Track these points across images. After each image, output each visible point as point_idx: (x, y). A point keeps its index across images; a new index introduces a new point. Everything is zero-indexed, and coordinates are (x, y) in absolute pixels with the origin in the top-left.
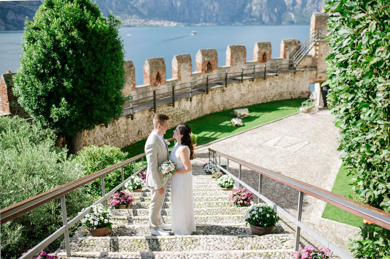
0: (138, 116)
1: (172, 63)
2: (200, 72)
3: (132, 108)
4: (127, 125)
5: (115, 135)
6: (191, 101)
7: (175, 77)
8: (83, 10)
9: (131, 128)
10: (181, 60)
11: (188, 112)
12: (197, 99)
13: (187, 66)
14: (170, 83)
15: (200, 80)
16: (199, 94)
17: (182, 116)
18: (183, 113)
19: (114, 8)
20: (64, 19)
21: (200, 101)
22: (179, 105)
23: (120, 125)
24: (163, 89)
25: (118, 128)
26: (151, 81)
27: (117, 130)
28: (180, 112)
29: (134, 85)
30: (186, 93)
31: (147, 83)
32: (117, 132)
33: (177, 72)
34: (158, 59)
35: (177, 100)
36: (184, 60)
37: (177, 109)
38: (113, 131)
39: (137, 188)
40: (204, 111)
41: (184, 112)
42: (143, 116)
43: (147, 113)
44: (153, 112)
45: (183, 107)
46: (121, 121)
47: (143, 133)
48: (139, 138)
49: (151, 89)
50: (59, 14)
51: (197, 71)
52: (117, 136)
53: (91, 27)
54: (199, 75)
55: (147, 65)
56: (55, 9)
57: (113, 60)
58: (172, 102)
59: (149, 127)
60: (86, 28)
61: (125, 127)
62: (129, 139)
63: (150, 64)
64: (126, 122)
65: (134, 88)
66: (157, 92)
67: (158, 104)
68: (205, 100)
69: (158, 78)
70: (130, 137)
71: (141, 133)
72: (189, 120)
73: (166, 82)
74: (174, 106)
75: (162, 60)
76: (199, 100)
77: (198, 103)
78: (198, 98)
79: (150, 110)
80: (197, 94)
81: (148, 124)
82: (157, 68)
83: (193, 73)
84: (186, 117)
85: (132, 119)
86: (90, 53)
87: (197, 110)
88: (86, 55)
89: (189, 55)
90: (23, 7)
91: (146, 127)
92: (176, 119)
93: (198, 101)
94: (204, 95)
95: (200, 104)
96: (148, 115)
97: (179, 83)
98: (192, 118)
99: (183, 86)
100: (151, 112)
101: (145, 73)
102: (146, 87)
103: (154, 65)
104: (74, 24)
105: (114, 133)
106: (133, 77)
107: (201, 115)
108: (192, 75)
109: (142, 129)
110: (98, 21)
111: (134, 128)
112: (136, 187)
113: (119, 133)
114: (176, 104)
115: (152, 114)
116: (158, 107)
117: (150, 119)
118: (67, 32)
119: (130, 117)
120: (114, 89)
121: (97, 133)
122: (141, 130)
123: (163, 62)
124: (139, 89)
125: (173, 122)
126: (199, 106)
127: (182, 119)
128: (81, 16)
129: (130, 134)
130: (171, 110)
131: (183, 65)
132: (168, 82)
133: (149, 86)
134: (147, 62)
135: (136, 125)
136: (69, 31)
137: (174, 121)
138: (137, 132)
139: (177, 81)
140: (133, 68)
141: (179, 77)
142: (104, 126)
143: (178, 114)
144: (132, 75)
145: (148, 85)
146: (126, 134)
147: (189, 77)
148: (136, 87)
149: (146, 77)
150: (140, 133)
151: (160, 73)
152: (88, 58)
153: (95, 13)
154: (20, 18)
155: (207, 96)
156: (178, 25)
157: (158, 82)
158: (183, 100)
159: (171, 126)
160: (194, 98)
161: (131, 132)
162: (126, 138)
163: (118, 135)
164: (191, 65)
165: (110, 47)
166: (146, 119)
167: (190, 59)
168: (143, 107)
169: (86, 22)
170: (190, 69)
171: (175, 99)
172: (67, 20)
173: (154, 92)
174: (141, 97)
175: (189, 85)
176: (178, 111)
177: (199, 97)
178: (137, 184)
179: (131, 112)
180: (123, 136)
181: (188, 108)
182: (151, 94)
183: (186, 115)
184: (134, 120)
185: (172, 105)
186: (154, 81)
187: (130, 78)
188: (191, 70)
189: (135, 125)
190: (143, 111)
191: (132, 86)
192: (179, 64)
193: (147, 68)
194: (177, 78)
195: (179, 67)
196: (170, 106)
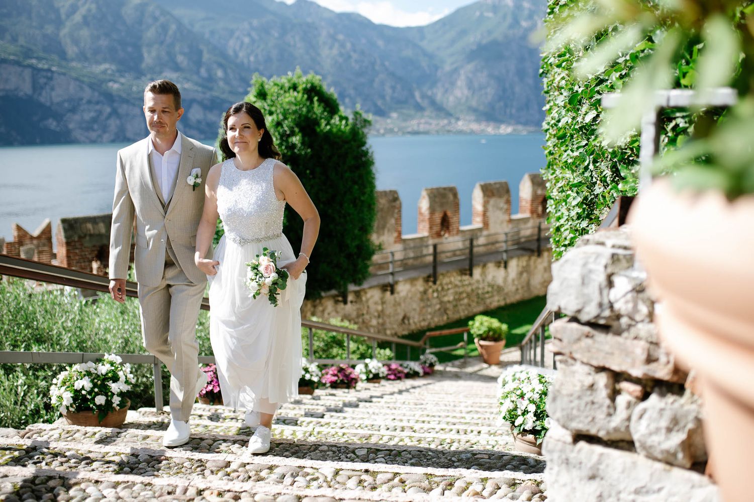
0: (403, 289)
1: (473, 196)
2: (527, 215)
3: (392, 274)
4: (383, 303)
5: (360, 320)
6: (506, 267)
7: (477, 223)
8: (312, 102)
9: (389, 310)
10: (489, 191)
11: (500, 289)
12: (518, 265)
13: (502, 203)
14: (468, 233)
15: (527, 231)
16: (522, 255)
17: (487, 296)
18: (490, 289)
19: (388, 98)
20: (281, 117)
21: (526, 270)
22: (483, 274)
23: (371, 303)
24: (452, 243)
25: (366, 308)
26: (431, 228)
27: (365, 312)
28: (484, 287)
29: (400, 234)
30: (497, 252)
31: (423, 231)
32: (363, 315)
33: (482, 213)
34: (445, 189)
35: (478, 265)
36: (495, 192)
37: (478, 281)
38: (358, 313)
39: (373, 379)
40: (532, 288)
41: (493, 288)
42: (413, 289)
43: (420, 286)
44: (431, 284)
45: (489, 278)
46: (372, 296)
47: (411, 321)
48: (404, 330)
49: (431, 242)
50: (273, 109)
51: (521, 213)
52: (363, 322)
53: (321, 131)
54: (525, 220)
55: (424, 197)
56: (269, 101)
57: (355, 183)
58: (467, 267)
59: (424, 311)
60: (314, 131)
61: (380, 308)
62: (385, 329)
63: (430, 198)
64: (382, 299)
65: (399, 239)
66: (439, 248)
67: (440, 270)
68: (536, 267)
69: (446, 223)
70: (388, 325)
71: (408, 320)
72: (502, 303)
73: (459, 232)
74: (471, 275)
75: (453, 191)
76: (523, 267)
77: (521, 274)
78: (521, 264)
79: (427, 280)
80: (519, 257)
81: (422, 304)
82: (442, 205)
83: (514, 217)
84: (496, 298)
85: (392, 292)
86: (318, 170)
87: (519, 287)
88: (312, 173)
89: (506, 183)
90: (218, 98)
91: (418, 309)
92: (476, 300)
93: (520, 269)
94: (533, 258)
95: (525, 275)
96: (421, 289)
97: (485, 233)
98: (508, 301)
99: (491, 239)
100: (428, 284)
101: (421, 214)
102: (421, 239)
103: (437, 200)
104: (297, 125)
105: (358, 316)
106: (398, 220)
107: (527, 296)
108: (511, 221)
109: (411, 314)
110: (336, 120)
111: (396, 310)
112: (371, 376)
113: (367, 317)
114: (477, 272)
115: (431, 287)
116: (442, 274)
117: (425, 297)
118: (284, 137)
119: (389, 288)
120: (356, 231)
121: (329, 314)
122: (408, 315)
123: (455, 195)
124: (408, 242)
125: (469, 305)
126: (522, 280)
127: (488, 301)
128: (309, 111)
129: (388, 321)
130: (467, 283)
131: (492, 201)
132: (463, 232)
133: (427, 237)
134: (424, 193)
135: (399, 304)
136: (289, 136)
137: (471, 303)
138: (401, 317)
139: (480, 230)
140: (398, 202)
141: (486, 224)
142: (341, 301)
143: (480, 292)
144: (396, 216)
145: (425, 233)
146: (381, 321)
147: (505, 224)
148: (404, 237)
149: (423, 221)
150: (406, 321)
151: (449, 214)
152: (314, 178)
153: (331, 107)
154: (211, 117)
155: (539, 260)
156: (514, 130)
157: (445, 232)
158: (491, 267)
159: (466, 312)
160: (513, 264)
161: (389, 316)
162: (380, 328)
163: (365, 320)
164: (508, 202)
165: (350, 161)
166: (419, 295)
167: (508, 191)
168: (413, 274)
169: (317, 123)
170: (507, 210)
171: (474, 262)
172: (285, 118)
173: (435, 247)
174: (411, 255)
175: (502, 238)
176: (481, 286)
177: (523, 261)
178: (373, 371)
179: (390, 279)
180: (374, 322)
181: (500, 281)
182: (431, 250)
183: (495, 293)
184: (396, 295)
185: (468, 272)
186: (437, 228)
187: (393, 221)
188: (509, 211)
189: (397, 304)
190: (412, 281)
191: (395, 235)
192: (486, 198)
193: (424, 205)
194: (480, 225)
195: (485, 204)
196: (465, 274)
